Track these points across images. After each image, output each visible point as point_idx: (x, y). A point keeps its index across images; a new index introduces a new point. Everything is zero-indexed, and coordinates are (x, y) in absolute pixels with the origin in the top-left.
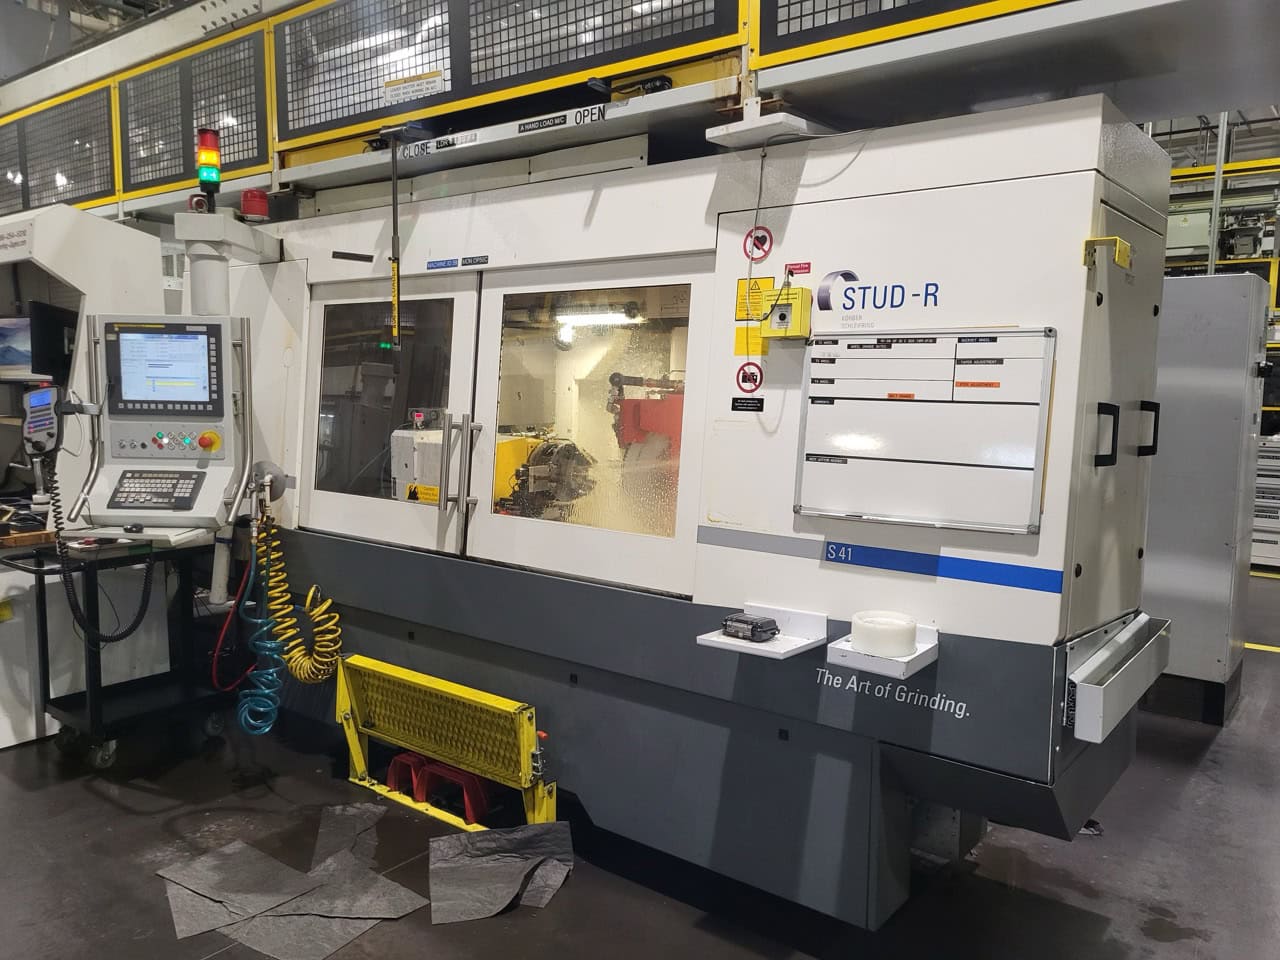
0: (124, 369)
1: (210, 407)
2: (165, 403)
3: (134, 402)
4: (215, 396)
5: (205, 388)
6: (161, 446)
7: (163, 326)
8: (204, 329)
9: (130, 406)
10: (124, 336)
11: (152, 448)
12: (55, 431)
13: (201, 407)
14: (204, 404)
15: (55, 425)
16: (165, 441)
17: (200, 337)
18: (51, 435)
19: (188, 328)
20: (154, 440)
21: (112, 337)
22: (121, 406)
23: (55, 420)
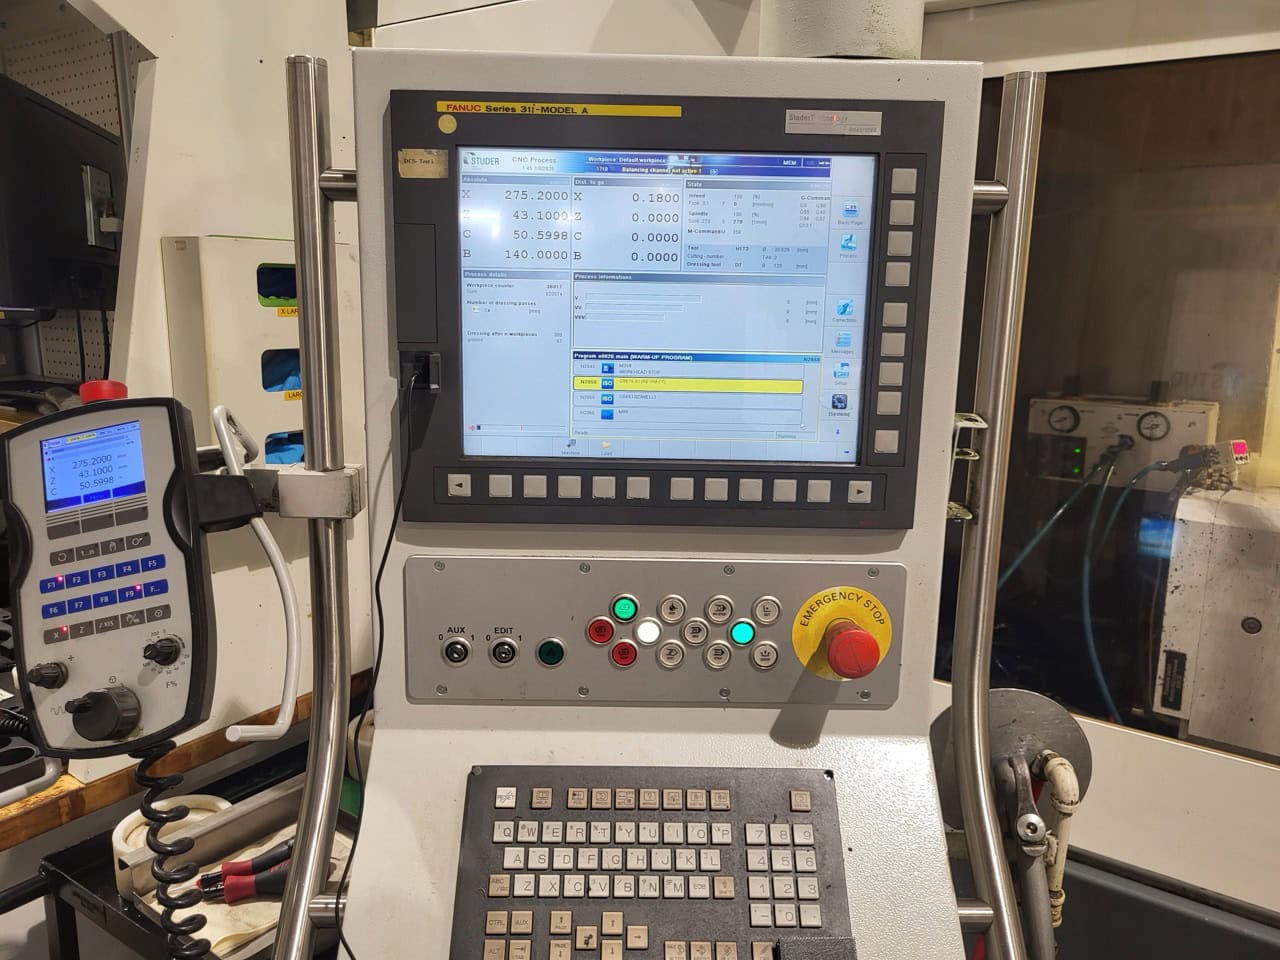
0: (473, 316)
1: (861, 491)
2: (661, 472)
3: (518, 467)
4: (887, 441)
5: (839, 403)
6: (625, 655)
7: (675, 111)
8: (870, 124)
9: (500, 485)
10: (475, 161)
11: (585, 659)
12: (179, 626)
13: (820, 491)
14: (837, 475)
15: (178, 596)
16: (648, 632)
17: (839, 163)
18: (162, 654)
19: (797, 123)
20: (600, 632)
21: (422, 165)
22: (460, 484)
23: (175, 570)
